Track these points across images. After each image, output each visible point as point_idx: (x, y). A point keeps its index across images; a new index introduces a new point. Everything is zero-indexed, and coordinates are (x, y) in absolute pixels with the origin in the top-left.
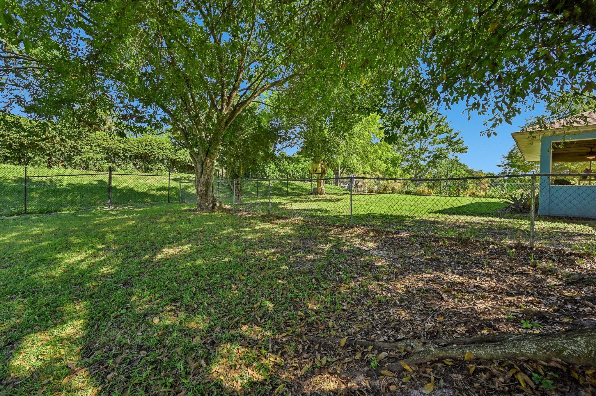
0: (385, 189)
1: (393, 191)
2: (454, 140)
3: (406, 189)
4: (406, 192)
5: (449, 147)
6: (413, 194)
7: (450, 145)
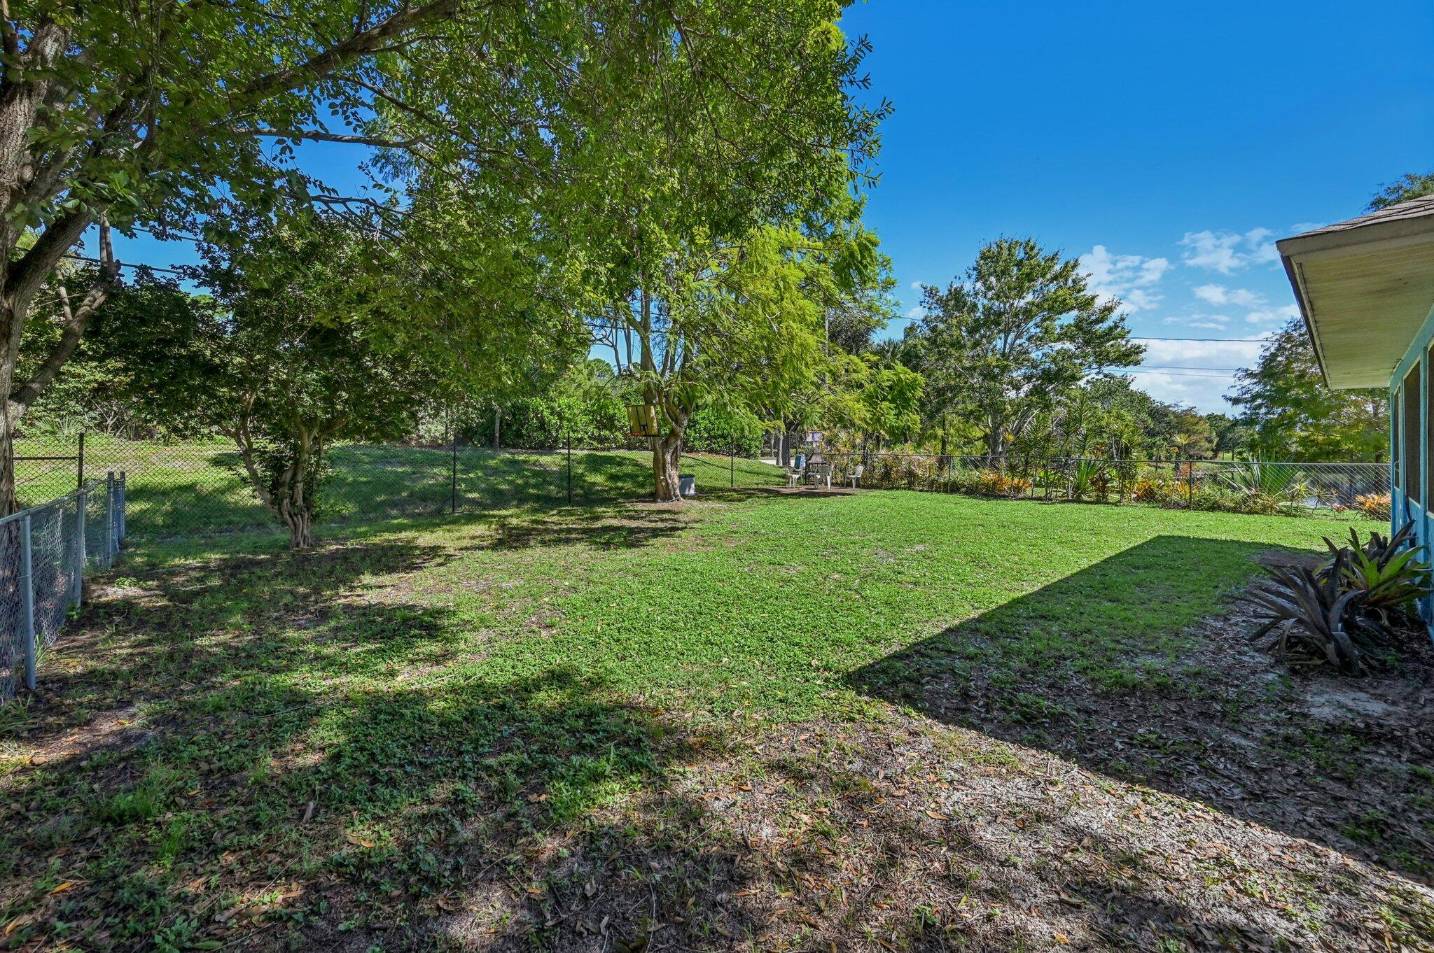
0: (887, 475)
1: (911, 481)
2: (1101, 328)
3: (945, 477)
4: (946, 485)
5: (1089, 350)
6: (966, 493)
7: (1087, 343)
